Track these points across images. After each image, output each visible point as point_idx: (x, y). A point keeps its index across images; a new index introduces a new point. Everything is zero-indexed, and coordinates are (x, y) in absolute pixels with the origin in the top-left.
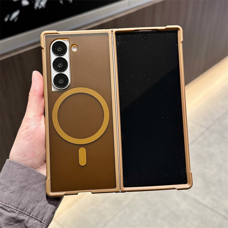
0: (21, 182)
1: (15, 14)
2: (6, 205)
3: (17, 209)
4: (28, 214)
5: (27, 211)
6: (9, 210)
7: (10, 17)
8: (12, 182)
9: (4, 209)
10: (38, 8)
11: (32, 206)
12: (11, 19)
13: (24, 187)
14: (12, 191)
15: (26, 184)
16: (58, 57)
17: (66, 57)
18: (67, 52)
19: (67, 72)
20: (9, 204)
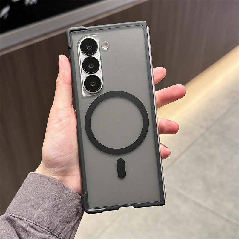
0: (54, 200)
1: (6, 10)
4: (58, 236)
5: (57, 233)
6: (40, 229)
8: (44, 198)
9: (34, 229)
10: (29, 4)
11: (61, 226)
13: (57, 206)
15: (59, 202)
16: (88, 56)
17: (97, 56)
18: (98, 50)
19: (99, 74)
20: (40, 224)
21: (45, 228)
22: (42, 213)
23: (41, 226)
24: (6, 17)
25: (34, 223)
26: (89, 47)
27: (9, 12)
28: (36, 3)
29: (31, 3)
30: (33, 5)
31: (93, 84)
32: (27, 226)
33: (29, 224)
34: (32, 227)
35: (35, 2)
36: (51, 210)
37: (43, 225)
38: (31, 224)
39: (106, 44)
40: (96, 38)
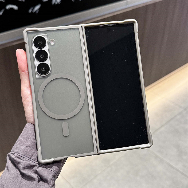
1: (37, 7)
2: (22, 156)
3: (30, 159)
7: (33, 9)
10: (54, 4)
12: (34, 11)
14: (27, 145)
16: (39, 49)
17: (46, 49)
18: (46, 45)
19: (47, 62)
20: (24, 156)
21: (28, 158)
22: (26, 148)
23: (25, 157)
24: (37, 12)
25: (20, 155)
26: (40, 43)
27: (40, 9)
28: (60, 3)
29: (56, 3)
30: (58, 4)
31: (43, 69)
32: (15, 157)
33: (17, 156)
34: (18, 158)
36: (32, 146)
37: (26, 157)
38: (18, 156)
39: (53, 40)
40: (45, 36)
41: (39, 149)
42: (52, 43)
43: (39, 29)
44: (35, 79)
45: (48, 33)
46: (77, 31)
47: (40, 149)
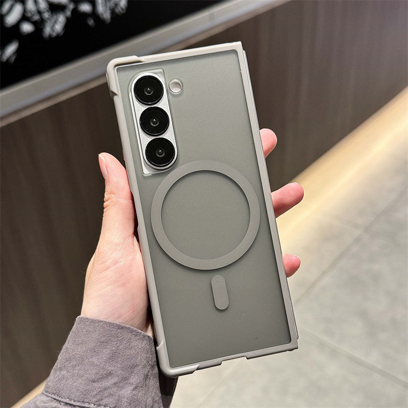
1: (11, 49)
16: (148, 107)
18: (164, 96)
19: (169, 135)
26: (149, 91)
27: (18, 52)
28: (62, 34)
29: (54, 34)
30: (58, 37)
31: (160, 153)
35: (60, 32)
39: (178, 84)
40: (159, 74)
41: (162, 343)
42: (176, 90)
43: (143, 58)
44: (141, 178)
45: (164, 67)
46: (233, 56)
47: (164, 343)
